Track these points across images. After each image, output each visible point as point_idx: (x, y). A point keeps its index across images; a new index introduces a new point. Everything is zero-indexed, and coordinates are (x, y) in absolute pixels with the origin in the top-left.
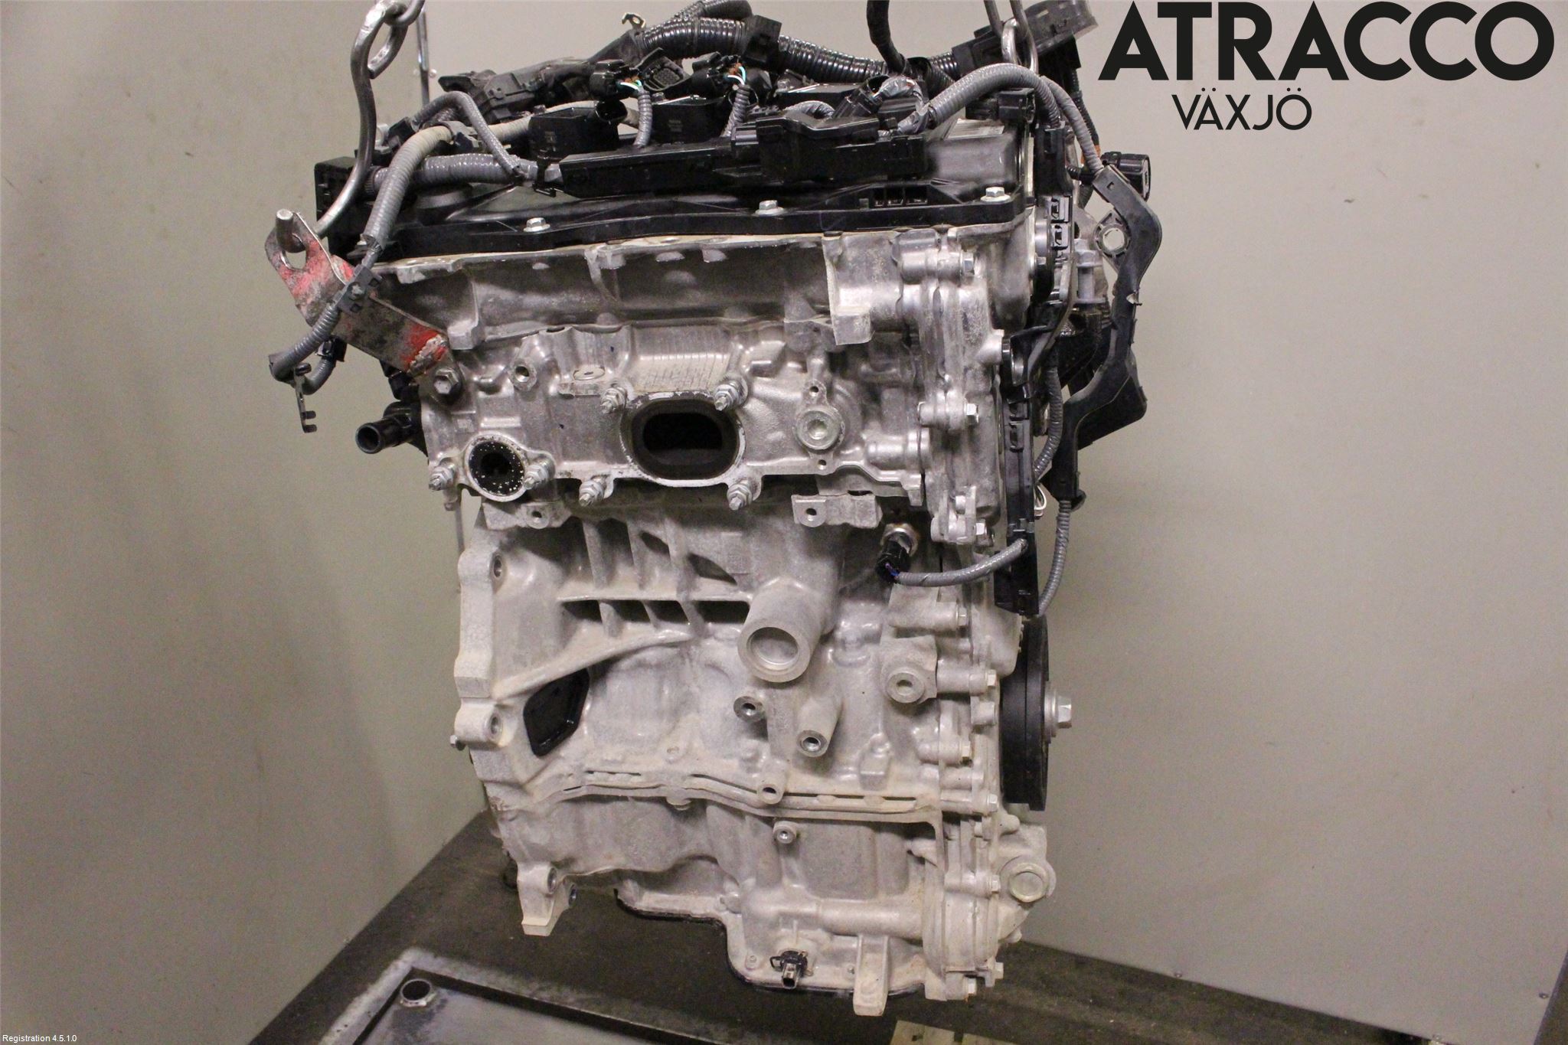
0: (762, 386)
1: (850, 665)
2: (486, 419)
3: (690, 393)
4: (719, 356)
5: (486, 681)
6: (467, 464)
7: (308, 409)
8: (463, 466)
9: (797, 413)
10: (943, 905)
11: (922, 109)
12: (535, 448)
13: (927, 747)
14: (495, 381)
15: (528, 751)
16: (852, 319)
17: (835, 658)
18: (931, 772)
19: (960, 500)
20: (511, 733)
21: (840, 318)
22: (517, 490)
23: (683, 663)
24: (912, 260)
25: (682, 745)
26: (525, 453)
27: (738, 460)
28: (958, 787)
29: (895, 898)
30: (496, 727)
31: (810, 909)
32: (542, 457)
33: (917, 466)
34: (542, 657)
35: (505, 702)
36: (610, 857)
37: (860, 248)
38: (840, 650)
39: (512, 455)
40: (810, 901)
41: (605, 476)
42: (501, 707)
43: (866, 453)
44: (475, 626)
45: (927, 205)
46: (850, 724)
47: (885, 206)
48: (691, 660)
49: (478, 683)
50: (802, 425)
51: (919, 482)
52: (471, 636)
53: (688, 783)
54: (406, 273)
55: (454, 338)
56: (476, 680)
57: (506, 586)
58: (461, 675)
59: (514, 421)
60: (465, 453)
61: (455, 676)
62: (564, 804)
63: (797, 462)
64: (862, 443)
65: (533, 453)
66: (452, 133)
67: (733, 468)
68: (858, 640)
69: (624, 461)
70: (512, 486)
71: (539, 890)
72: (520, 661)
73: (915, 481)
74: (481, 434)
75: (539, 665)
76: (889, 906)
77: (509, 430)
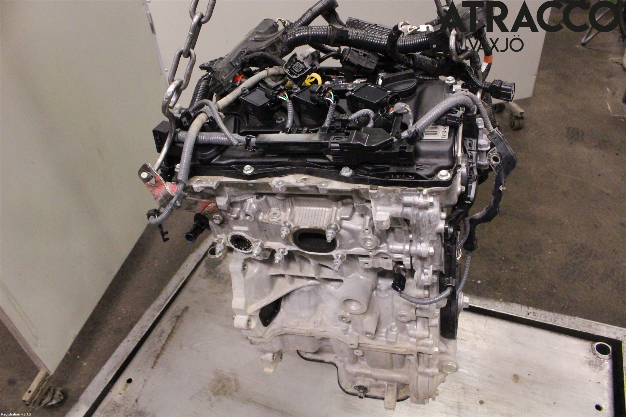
0: (345, 224)
1: (382, 298)
2: (235, 227)
3: (317, 227)
4: (327, 209)
5: (244, 310)
6: (229, 241)
7: (164, 231)
8: (228, 241)
9: (360, 237)
10: (417, 378)
11: (412, 128)
12: (256, 238)
13: (412, 332)
14: (237, 216)
15: (262, 326)
16: (382, 222)
17: (376, 294)
18: (413, 340)
19: (426, 271)
20: (256, 323)
21: (377, 221)
22: (250, 250)
23: (318, 289)
24: (407, 199)
25: (319, 319)
26: (252, 240)
27: (337, 248)
28: (423, 345)
29: (400, 370)
30: (249, 323)
31: (369, 372)
32: (258, 241)
33: (409, 255)
34: (264, 295)
35: (252, 314)
36: (294, 347)
37: (385, 193)
38: (379, 292)
39: (246, 240)
40: (368, 369)
41: (284, 249)
42: (250, 316)
43: (388, 248)
44: (238, 289)
45: (414, 179)
46: (382, 318)
47: (396, 178)
48: (321, 289)
49: (241, 310)
50: (362, 242)
51: (410, 261)
52: (237, 292)
53: (322, 333)
54: (197, 189)
55: (219, 206)
56: (241, 309)
57: (248, 273)
58: (234, 308)
59: (246, 229)
60: (228, 237)
61: (232, 307)
62: (278, 337)
63: (361, 250)
64: (387, 243)
65: (255, 240)
66: (208, 116)
67: (335, 251)
68: (385, 289)
69: (291, 245)
70: (248, 248)
71: (269, 362)
72: (257, 298)
73: (408, 261)
74: (234, 232)
75: (264, 299)
76: (399, 372)
77: (244, 232)
